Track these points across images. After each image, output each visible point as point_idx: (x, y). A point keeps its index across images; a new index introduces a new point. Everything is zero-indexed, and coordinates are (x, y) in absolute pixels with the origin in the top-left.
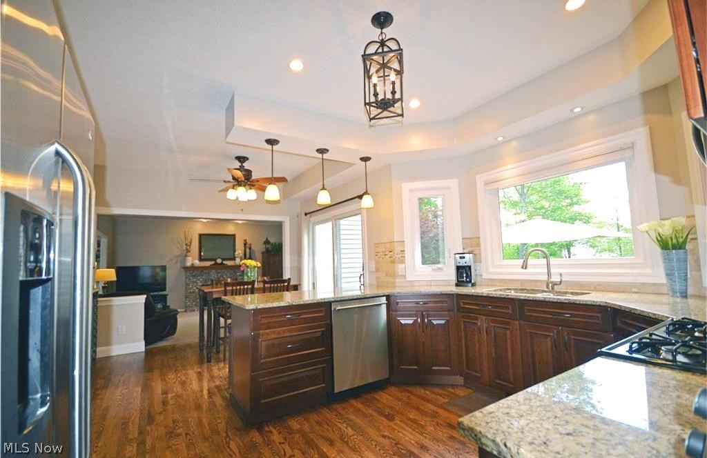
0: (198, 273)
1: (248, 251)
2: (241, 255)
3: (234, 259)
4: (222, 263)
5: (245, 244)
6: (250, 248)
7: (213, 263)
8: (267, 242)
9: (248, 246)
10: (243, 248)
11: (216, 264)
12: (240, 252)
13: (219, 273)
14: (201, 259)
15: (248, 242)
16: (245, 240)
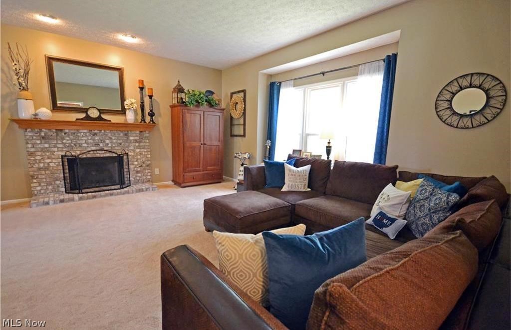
0: (52, 133)
1: (147, 100)
2: (135, 106)
3: (123, 112)
4: (99, 118)
5: (142, 89)
6: (151, 97)
7: (83, 115)
8: (180, 90)
9: (146, 92)
10: (139, 96)
11: (88, 118)
12: (133, 101)
13: (95, 134)
14: (55, 107)
15: (147, 86)
16: (142, 82)
